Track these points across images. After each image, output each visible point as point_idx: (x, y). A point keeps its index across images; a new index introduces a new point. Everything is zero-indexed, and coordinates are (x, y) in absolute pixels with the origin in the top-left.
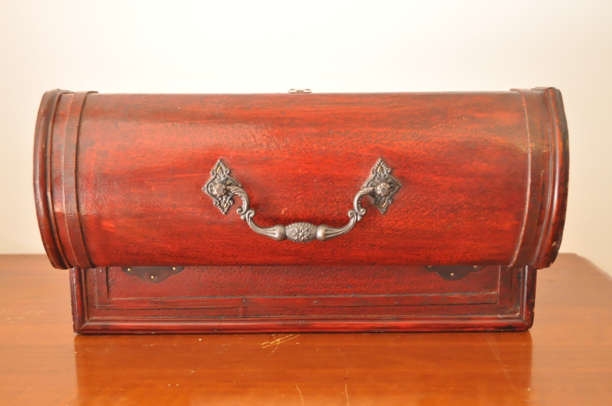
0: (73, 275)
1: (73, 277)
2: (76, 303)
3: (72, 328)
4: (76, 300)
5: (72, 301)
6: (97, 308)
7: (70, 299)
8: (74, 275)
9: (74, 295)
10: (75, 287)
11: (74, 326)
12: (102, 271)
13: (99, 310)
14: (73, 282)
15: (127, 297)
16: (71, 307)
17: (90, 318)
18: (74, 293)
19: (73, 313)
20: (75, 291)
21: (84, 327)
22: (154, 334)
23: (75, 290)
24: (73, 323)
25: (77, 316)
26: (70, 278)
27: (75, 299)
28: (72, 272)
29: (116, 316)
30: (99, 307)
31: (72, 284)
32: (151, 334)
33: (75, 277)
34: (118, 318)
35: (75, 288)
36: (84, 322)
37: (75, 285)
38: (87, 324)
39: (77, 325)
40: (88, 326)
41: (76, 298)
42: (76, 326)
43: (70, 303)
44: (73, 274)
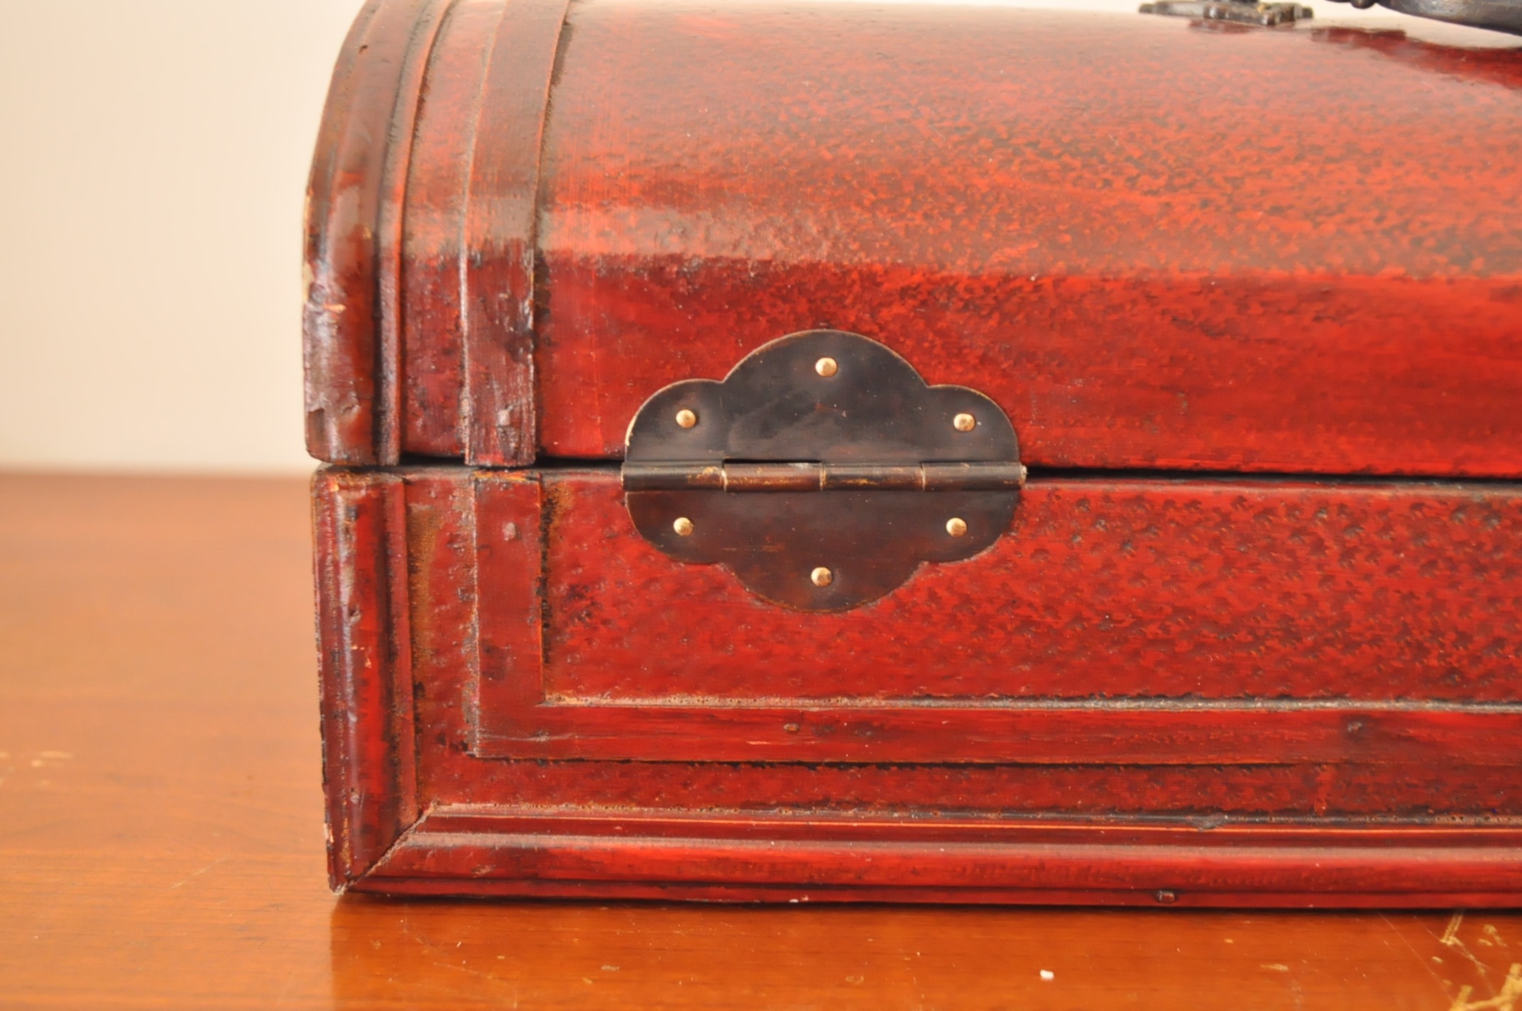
0: (336, 552)
1: (336, 564)
2: (353, 719)
3: (323, 859)
4: (351, 704)
5: (327, 707)
6: (476, 751)
7: (312, 694)
8: (344, 552)
9: (341, 674)
10: (349, 624)
11: (334, 853)
12: (517, 529)
13: (485, 759)
14: (338, 593)
15: (659, 691)
16: (315, 742)
17: (430, 811)
18: (342, 660)
19: (331, 780)
20: (350, 647)
21: (393, 859)
22: (802, 906)
23: (347, 640)
24: (327, 834)
25: (355, 798)
26: (321, 566)
27: (344, 695)
28: (335, 534)
29: (582, 800)
30: (485, 747)
31: (332, 605)
32: (788, 907)
33: (348, 561)
34: (593, 811)
35: (347, 630)
36: (399, 832)
37: (351, 613)
38: (416, 839)
39: (351, 848)
40: (421, 853)
41: (349, 690)
42: (345, 854)
43: (317, 718)
44: (335, 542)
